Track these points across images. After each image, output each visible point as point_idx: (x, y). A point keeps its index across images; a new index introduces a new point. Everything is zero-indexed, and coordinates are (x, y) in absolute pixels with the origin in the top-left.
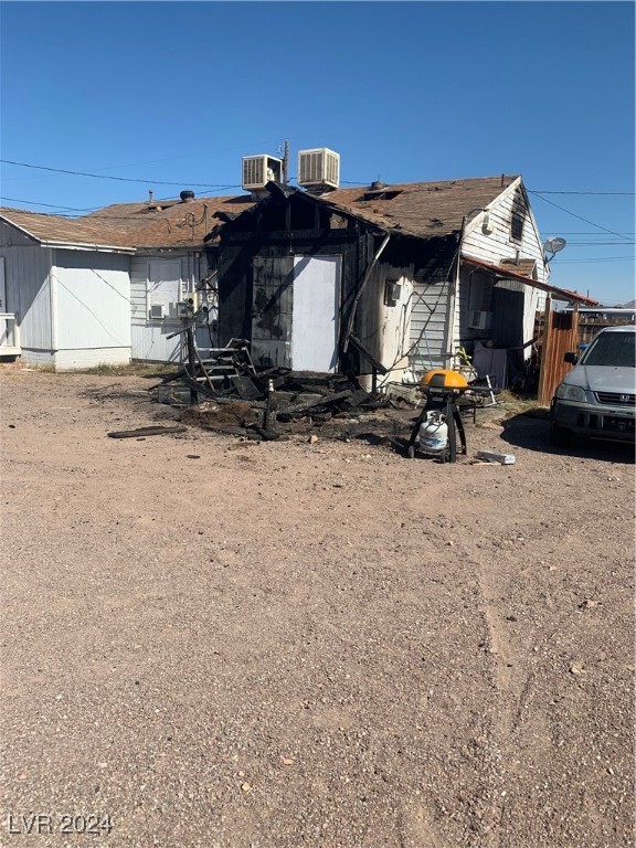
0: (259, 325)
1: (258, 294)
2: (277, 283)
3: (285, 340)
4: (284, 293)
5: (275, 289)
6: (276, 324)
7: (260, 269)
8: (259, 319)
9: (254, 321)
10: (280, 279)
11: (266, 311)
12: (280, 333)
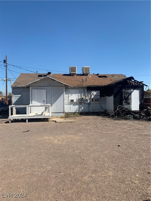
0: (124, 102)
1: (124, 97)
2: (128, 94)
3: (130, 105)
4: (130, 96)
5: (128, 95)
6: (128, 102)
7: (124, 92)
8: (125, 101)
9: (123, 102)
10: (129, 93)
11: (126, 100)
12: (129, 104)
